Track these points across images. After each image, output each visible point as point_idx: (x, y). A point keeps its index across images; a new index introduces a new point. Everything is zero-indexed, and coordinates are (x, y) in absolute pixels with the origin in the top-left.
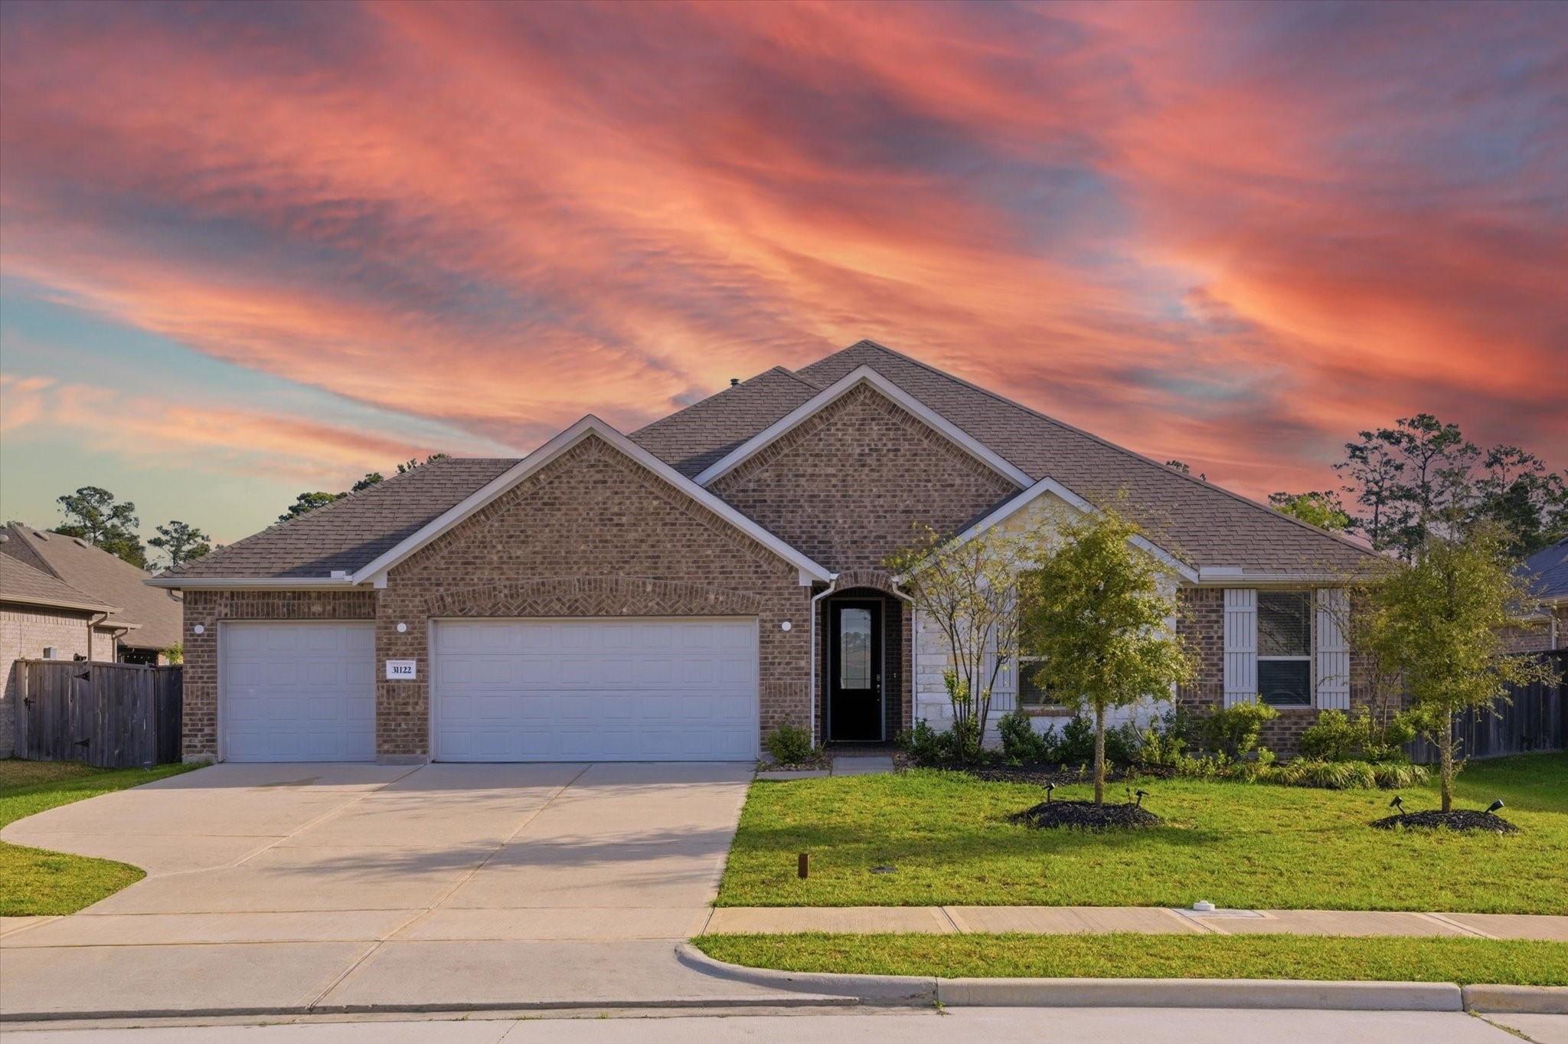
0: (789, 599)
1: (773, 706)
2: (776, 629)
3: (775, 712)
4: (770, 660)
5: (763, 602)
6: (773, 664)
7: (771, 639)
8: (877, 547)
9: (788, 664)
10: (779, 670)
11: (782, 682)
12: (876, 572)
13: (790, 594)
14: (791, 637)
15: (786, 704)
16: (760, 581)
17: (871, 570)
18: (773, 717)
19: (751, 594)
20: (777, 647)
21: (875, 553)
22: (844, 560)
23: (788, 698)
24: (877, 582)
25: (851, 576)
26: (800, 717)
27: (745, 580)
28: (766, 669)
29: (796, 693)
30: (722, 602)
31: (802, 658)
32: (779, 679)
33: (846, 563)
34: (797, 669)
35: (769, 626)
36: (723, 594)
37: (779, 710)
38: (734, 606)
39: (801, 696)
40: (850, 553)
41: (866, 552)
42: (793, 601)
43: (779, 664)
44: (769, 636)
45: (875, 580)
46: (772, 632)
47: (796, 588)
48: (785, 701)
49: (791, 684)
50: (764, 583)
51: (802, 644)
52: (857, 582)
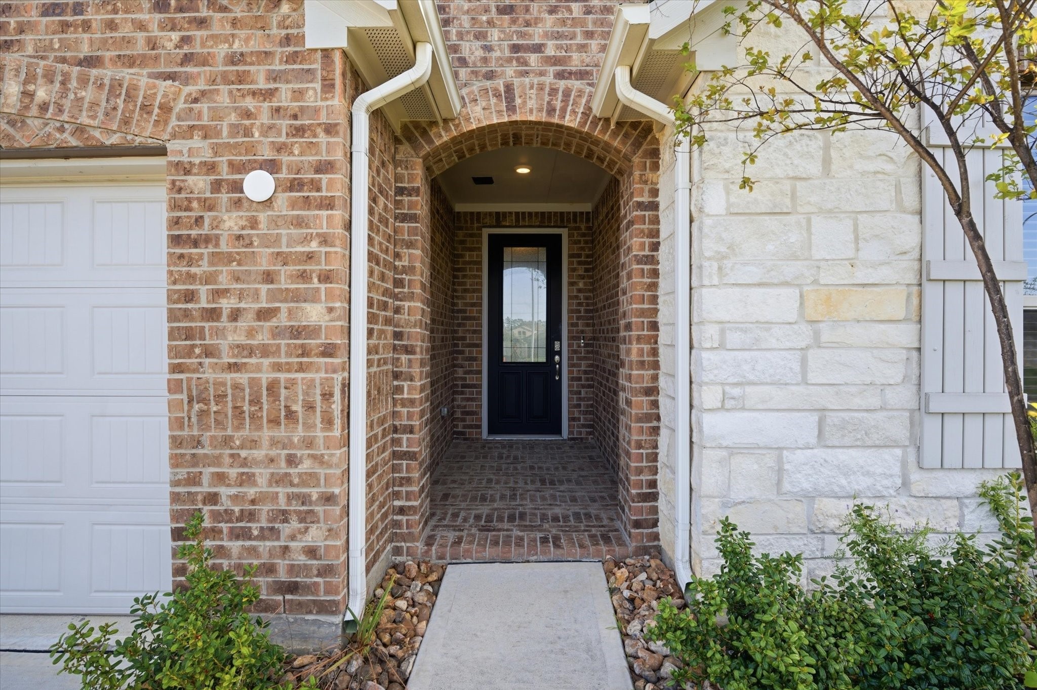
0: (269, 94)
1: (216, 460)
2: (224, 197)
3: (221, 478)
4: (204, 304)
5: (180, 105)
6: (212, 314)
7: (205, 230)
8: (563, 22)
9: (264, 315)
10: (235, 335)
11: (242, 378)
12: (562, 84)
13: (274, 77)
14: (274, 222)
15: (259, 454)
16: (175, 36)
17: (549, 79)
18: (212, 498)
19: (141, 78)
20: (229, 259)
21: (559, 36)
22: (480, 53)
23: (266, 433)
24: (564, 110)
25: (497, 95)
26: (304, 499)
27: (126, 31)
28: (189, 334)
29: (290, 415)
30: (44, 107)
31: (313, 297)
32: (233, 367)
33: (485, 60)
34: (296, 332)
35: (199, 183)
36: (49, 77)
37: (233, 472)
38: (84, 119)
39: (308, 427)
40: (494, 35)
41: (537, 35)
42: (284, 98)
43: (235, 315)
44: (199, 220)
45: (558, 104)
46: (210, 206)
47: (293, 58)
48: (254, 444)
49: (272, 387)
50: (185, 40)
51: (314, 246)
52: (511, 108)
